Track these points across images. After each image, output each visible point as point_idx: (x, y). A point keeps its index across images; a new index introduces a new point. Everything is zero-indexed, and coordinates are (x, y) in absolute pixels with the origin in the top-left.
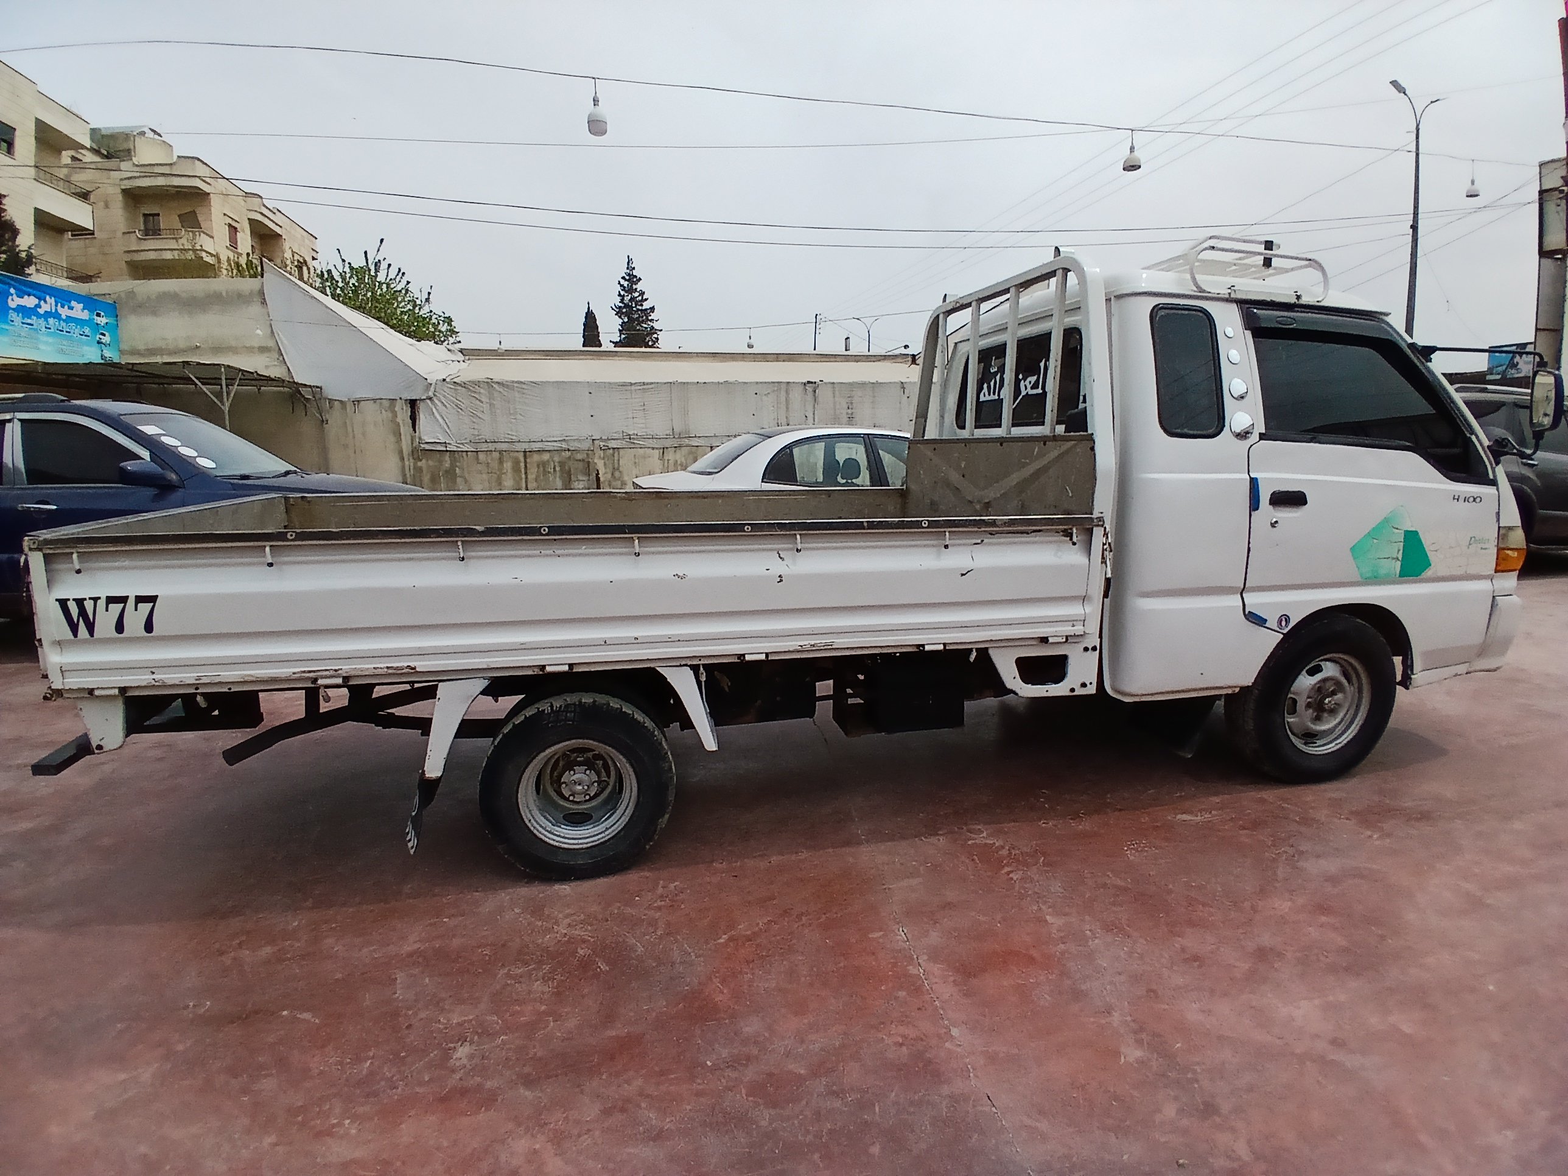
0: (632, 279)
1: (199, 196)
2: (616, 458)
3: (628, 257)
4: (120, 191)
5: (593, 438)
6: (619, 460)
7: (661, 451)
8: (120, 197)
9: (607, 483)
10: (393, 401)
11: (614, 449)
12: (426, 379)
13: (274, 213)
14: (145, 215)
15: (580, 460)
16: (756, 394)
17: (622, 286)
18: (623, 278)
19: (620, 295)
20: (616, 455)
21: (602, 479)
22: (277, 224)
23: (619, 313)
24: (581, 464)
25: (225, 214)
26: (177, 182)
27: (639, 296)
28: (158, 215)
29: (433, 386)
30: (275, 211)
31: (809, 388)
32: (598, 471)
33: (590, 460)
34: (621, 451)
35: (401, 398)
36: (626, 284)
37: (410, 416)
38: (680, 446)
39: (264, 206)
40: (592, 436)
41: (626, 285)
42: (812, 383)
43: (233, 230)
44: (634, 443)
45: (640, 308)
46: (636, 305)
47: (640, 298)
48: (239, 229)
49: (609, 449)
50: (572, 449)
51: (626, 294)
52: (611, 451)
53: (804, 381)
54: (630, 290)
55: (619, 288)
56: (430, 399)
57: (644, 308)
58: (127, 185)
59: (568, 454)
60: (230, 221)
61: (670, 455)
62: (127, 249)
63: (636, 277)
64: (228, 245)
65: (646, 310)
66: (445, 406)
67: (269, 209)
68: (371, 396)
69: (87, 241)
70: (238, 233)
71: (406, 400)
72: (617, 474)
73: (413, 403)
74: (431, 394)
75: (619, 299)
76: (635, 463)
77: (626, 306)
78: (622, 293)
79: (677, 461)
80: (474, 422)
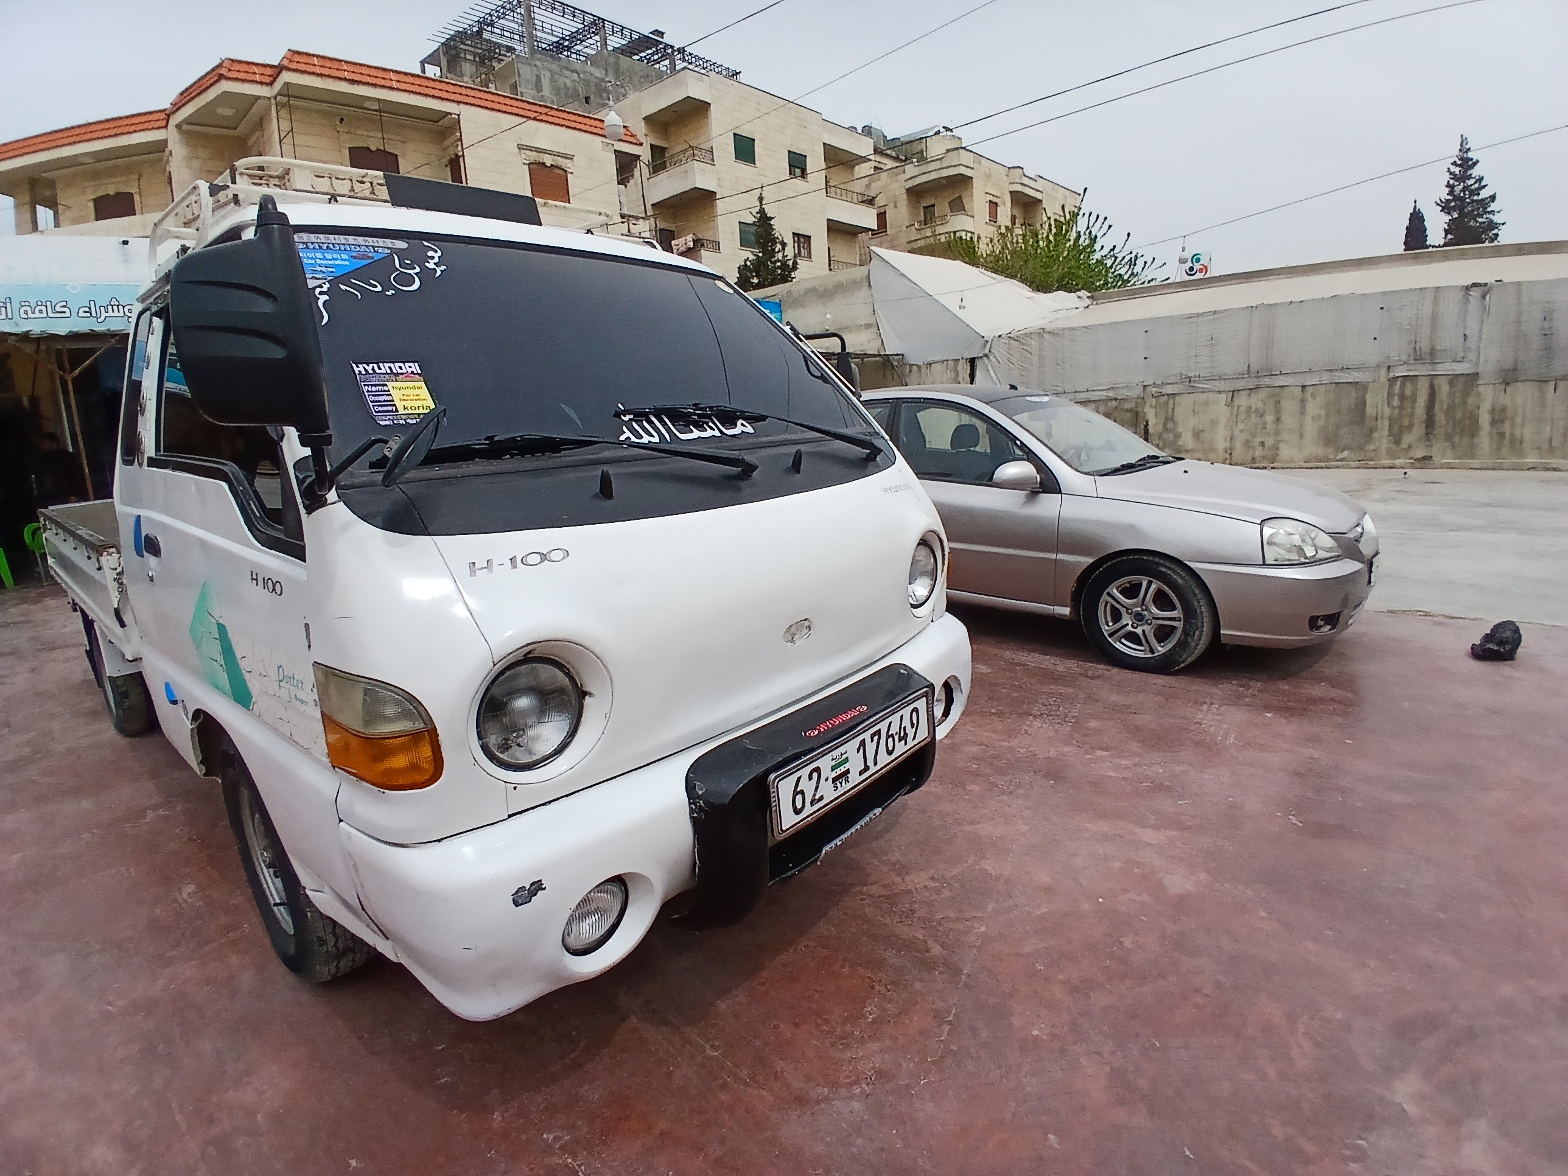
0: (1466, 163)
1: (963, 181)
2: (1171, 406)
3: (1462, 136)
4: (905, 191)
5: (1145, 384)
6: (1174, 408)
7: (1231, 394)
8: (905, 196)
9: (1157, 436)
10: (957, 360)
11: (1168, 395)
12: (983, 337)
13: (1036, 181)
14: (924, 207)
15: (1128, 411)
16: (1382, 308)
17: (1451, 173)
18: (1454, 164)
19: (1448, 185)
20: (1171, 402)
21: (1151, 431)
22: (1037, 190)
23: (1446, 207)
24: (1129, 415)
25: (986, 193)
26: (946, 173)
27: (1475, 183)
28: (933, 205)
29: (989, 343)
30: (1037, 178)
31: (1475, 293)
32: (1147, 422)
33: (1139, 410)
34: (1178, 399)
35: (962, 358)
36: (1457, 170)
37: (970, 374)
38: (1257, 387)
39: (1025, 176)
40: (1143, 382)
41: (1457, 172)
42: (1480, 285)
43: (993, 205)
44: (1194, 386)
45: (1475, 198)
46: (1470, 195)
47: (1477, 185)
48: (999, 204)
49: (1163, 395)
50: (1119, 397)
51: (1457, 183)
52: (1166, 398)
53: (1466, 284)
54: (1462, 178)
55: (1447, 176)
56: (986, 355)
57: (1480, 197)
58: (910, 184)
59: (1114, 403)
60: (991, 198)
61: (1242, 400)
62: (908, 240)
63: (1472, 159)
64: (988, 221)
65: (1482, 200)
66: (999, 362)
67: (1031, 178)
68: (938, 359)
69: (882, 238)
70: (998, 208)
71: (967, 359)
72: (1170, 425)
73: (972, 362)
74: (987, 351)
75: (1447, 190)
76: (1194, 411)
77: (1456, 198)
78: (1452, 182)
79: (1251, 407)
80: (1022, 375)
